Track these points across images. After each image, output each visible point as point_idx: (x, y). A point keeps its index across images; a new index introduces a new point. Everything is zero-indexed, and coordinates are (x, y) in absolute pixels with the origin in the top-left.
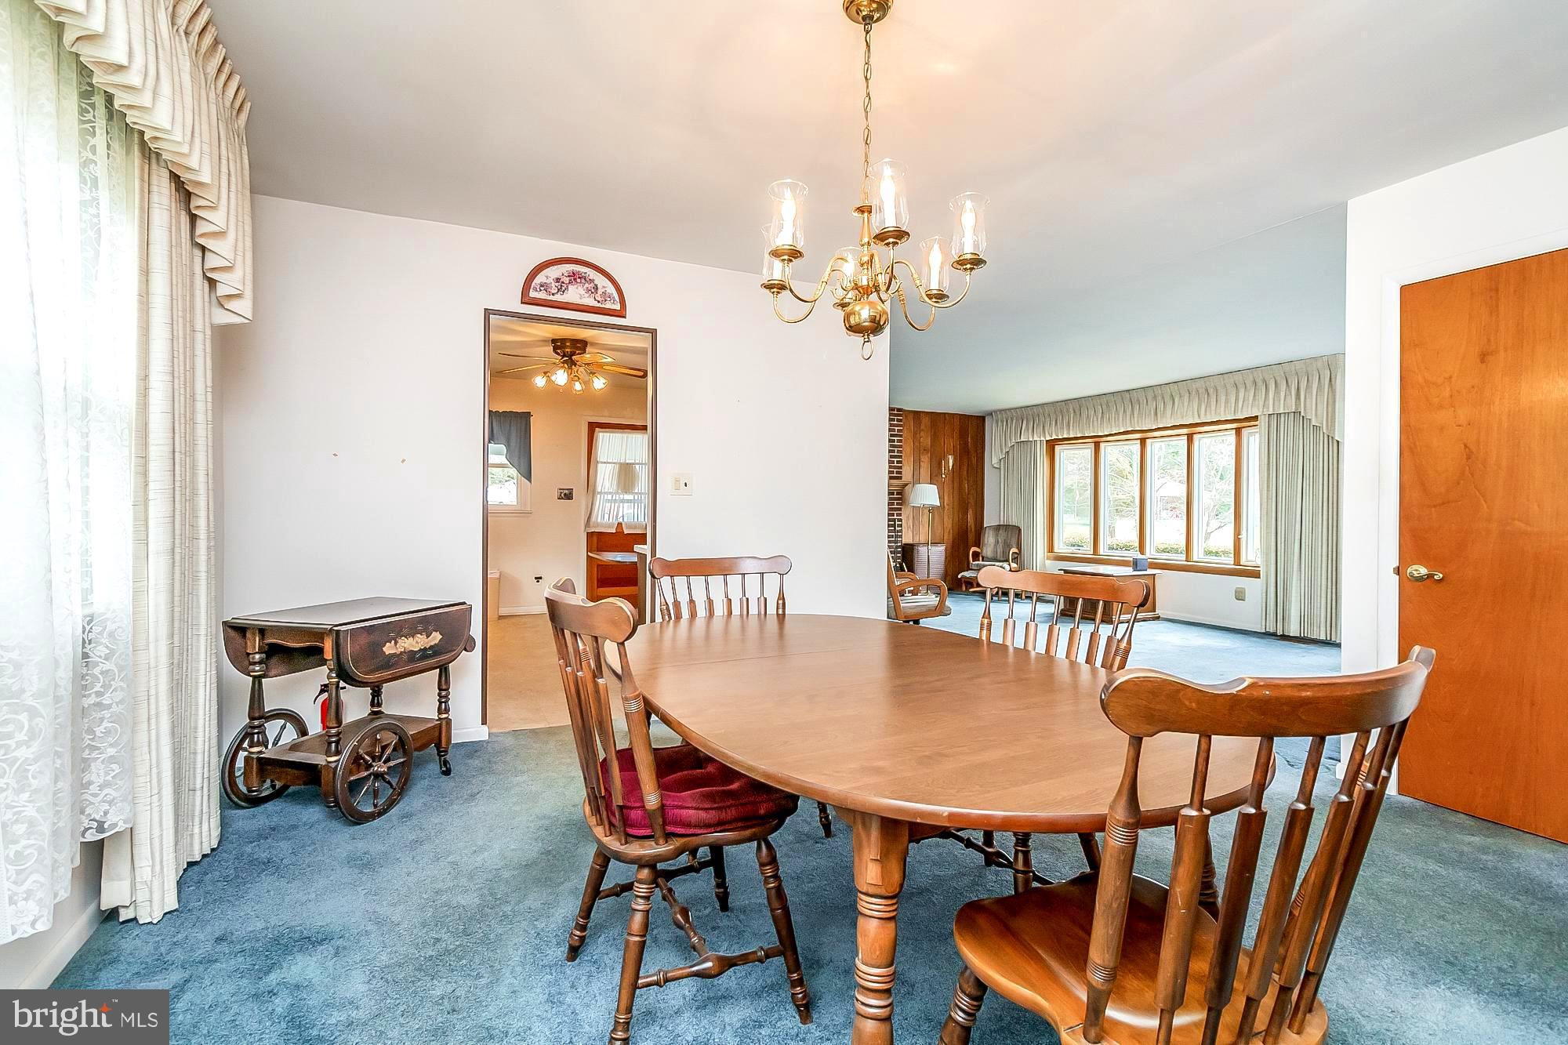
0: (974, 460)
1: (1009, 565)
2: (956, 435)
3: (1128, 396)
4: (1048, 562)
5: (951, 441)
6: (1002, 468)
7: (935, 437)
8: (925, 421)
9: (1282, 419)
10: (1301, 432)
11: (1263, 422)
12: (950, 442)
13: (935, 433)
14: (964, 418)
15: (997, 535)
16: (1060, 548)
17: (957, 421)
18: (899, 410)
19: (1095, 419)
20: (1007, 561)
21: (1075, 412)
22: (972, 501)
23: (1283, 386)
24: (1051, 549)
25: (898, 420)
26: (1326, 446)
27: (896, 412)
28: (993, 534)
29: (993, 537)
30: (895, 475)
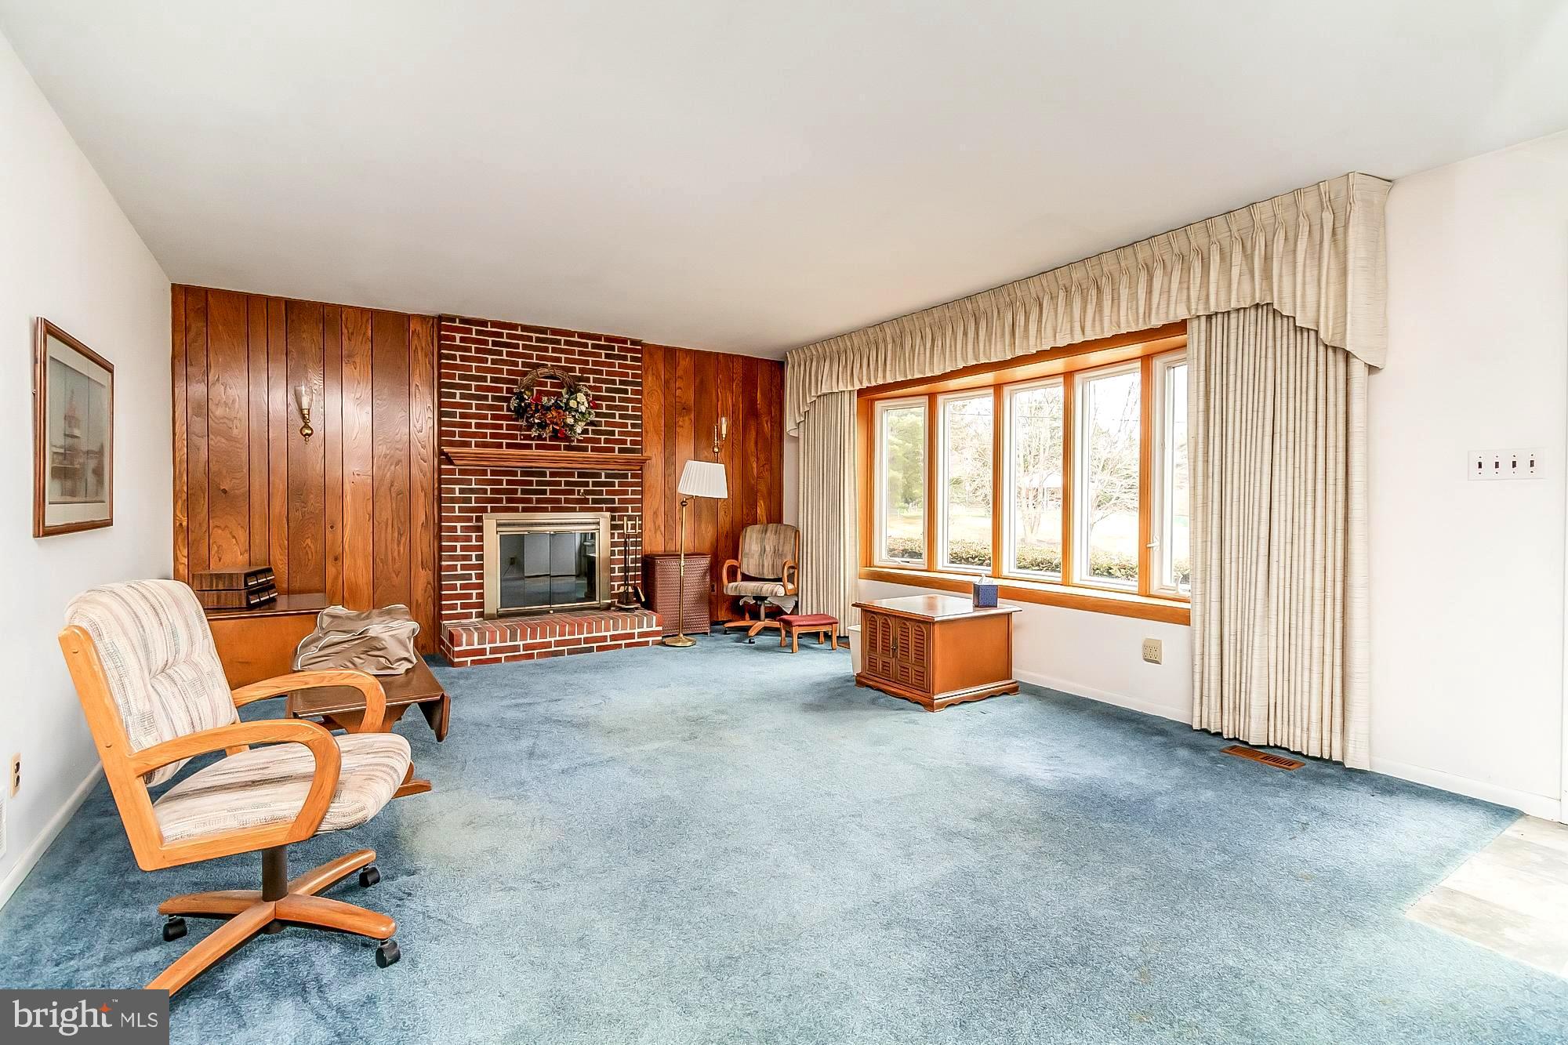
0: (767, 427)
1: (783, 586)
2: (736, 386)
3: (969, 306)
4: (863, 583)
5: (729, 395)
6: (801, 437)
7: (701, 389)
8: (685, 363)
9: (1233, 321)
10: (1270, 343)
11: (1196, 333)
12: (728, 398)
13: (702, 382)
14: (750, 364)
15: (762, 540)
16: (882, 559)
17: (738, 368)
18: (634, 342)
19: (922, 349)
20: (779, 580)
21: (894, 341)
22: (763, 487)
23: (1237, 257)
24: (868, 561)
25: (633, 359)
26: (1321, 368)
27: (629, 346)
28: (757, 539)
29: (757, 543)
30: (629, 446)
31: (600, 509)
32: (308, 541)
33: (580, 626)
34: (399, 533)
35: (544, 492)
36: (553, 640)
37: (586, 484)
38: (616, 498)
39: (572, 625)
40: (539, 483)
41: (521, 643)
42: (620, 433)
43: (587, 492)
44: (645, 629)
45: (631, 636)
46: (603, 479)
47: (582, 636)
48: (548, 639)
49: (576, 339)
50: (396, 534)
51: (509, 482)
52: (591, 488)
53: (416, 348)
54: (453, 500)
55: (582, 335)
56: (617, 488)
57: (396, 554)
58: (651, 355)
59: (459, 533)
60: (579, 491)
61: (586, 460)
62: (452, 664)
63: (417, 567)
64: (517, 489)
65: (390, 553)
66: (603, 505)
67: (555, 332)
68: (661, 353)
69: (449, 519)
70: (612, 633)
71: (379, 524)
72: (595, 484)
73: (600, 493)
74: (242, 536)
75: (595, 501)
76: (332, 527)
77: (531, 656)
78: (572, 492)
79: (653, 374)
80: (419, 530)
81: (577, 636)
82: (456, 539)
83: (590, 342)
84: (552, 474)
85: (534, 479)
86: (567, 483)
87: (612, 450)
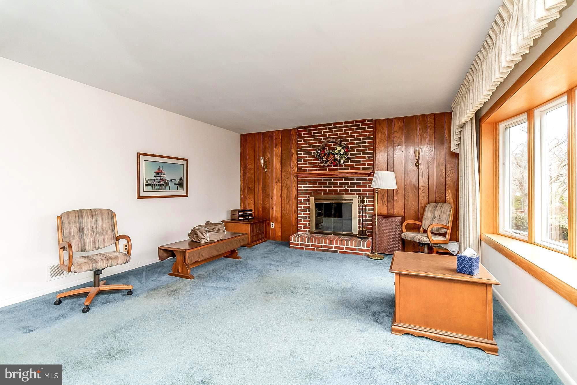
4: (483, 243)
5: (426, 135)
7: (408, 135)
8: (398, 124)
12: (425, 137)
13: (408, 132)
15: (434, 212)
17: (432, 121)
18: (368, 121)
25: (369, 128)
27: (366, 123)
28: (431, 211)
29: (431, 213)
30: (367, 166)
31: (354, 194)
32: (266, 203)
33: (333, 241)
34: (288, 201)
35: (331, 187)
36: (322, 245)
37: (348, 183)
38: (361, 189)
39: (329, 240)
40: (329, 183)
41: (311, 244)
42: (363, 161)
43: (348, 187)
44: (361, 248)
45: (355, 249)
46: (355, 181)
47: (333, 246)
48: (320, 244)
49: (344, 125)
50: (287, 201)
51: (319, 184)
52: (350, 185)
53: (293, 140)
54: (301, 190)
55: (346, 123)
56: (361, 185)
57: (287, 208)
58: (380, 124)
59: (303, 202)
60: (345, 186)
61: (348, 174)
62: (289, 247)
63: (293, 213)
64: (322, 186)
65: (286, 208)
66: (355, 192)
67: (335, 124)
68: (385, 123)
69: (300, 197)
70: (346, 246)
71: (283, 198)
72: (351, 183)
73: (354, 187)
74: (253, 201)
75: (351, 190)
76: (272, 199)
77: (314, 249)
78: (342, 187)
79: (381, 133)
80: (293, 200)
81: (331, 245)
82: (302, 204)
83: (349, 125)
84: (334, 180)
85: (328, 182)
86: (340, 183)
87: (359, 169)
